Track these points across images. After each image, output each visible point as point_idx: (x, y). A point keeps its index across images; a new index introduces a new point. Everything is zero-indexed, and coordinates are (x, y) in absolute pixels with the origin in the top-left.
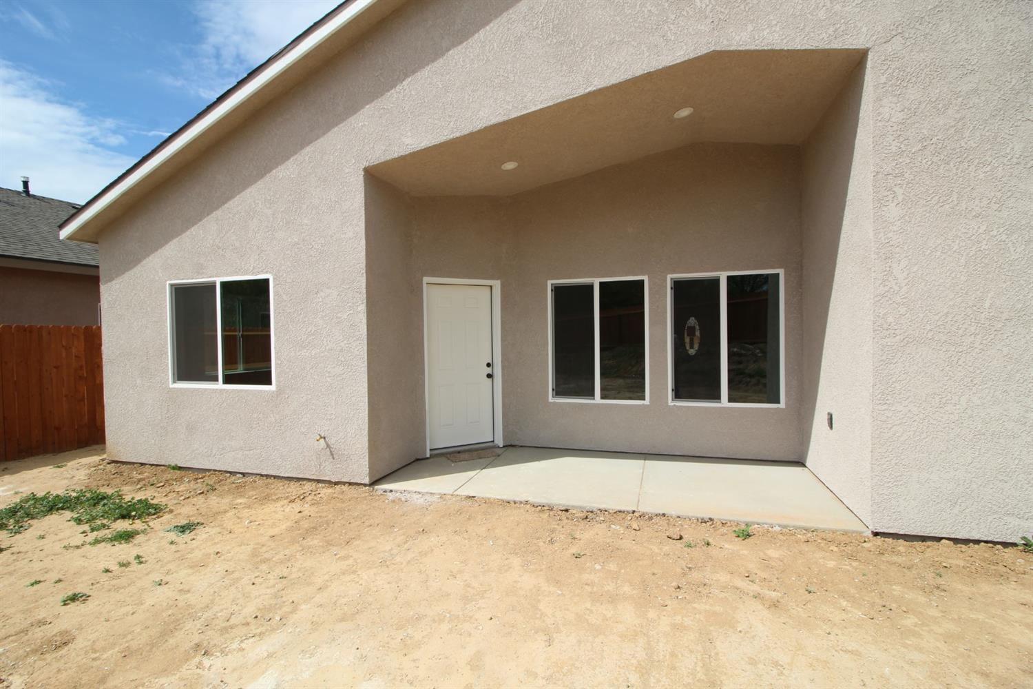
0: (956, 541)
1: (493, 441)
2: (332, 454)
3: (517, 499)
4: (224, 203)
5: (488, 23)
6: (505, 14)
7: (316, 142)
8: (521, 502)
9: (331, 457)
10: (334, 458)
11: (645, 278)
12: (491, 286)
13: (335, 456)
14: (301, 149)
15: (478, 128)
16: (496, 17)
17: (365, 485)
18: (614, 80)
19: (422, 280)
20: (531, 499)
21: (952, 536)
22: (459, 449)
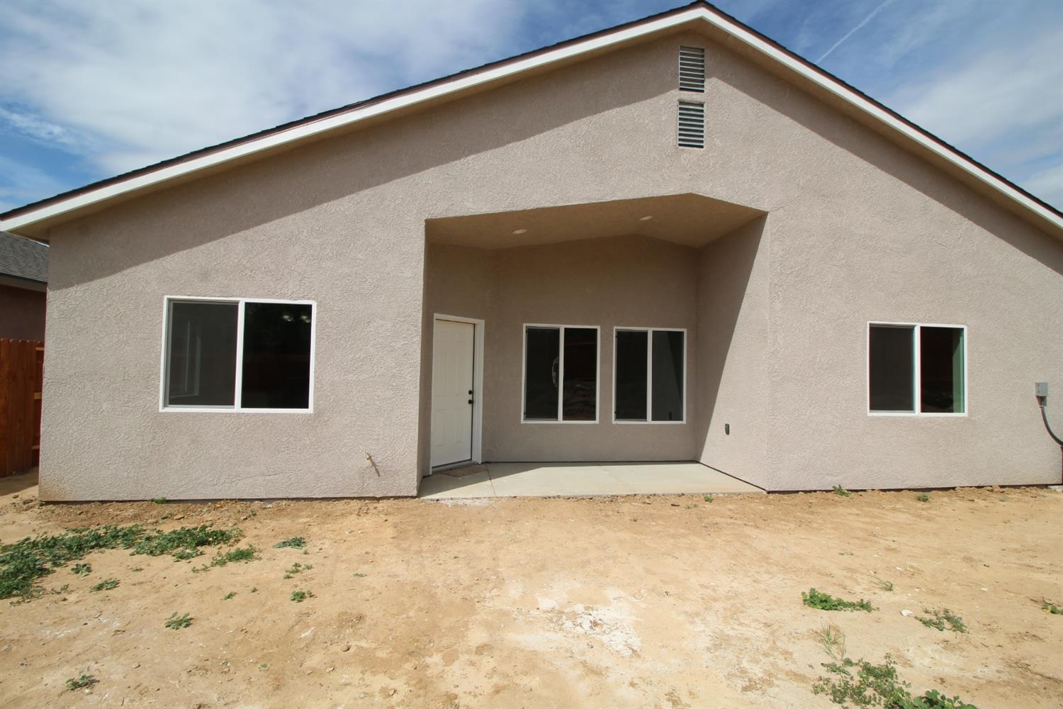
0: (805, 492)
1: (471, 459)
2: (377, 471)
3: (550, 495)
4: (257, 224)
5: (542, 131)
6: (556, 129)
7: (376, 187)
8: (554, 497)
9: (377, 475)
10: (379, 475)
11: (598, 328)
12: (474, 325)
13: (380, 473)
14: (359, 191)
15: (531, 208)
16: (549, 129)
17: (413, 497)
18: (630, 197)
19: (433, 316)
20: (562, 494)
21: (804, 489)
22: (452, 466)
